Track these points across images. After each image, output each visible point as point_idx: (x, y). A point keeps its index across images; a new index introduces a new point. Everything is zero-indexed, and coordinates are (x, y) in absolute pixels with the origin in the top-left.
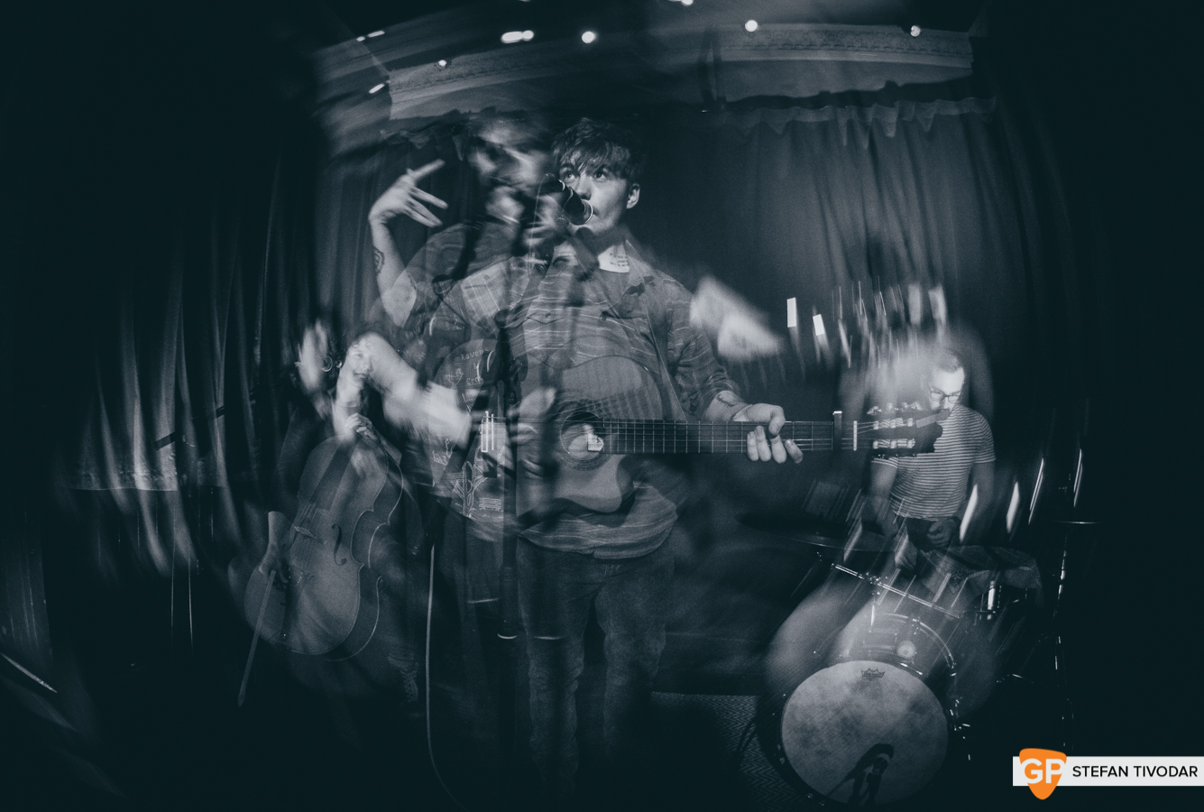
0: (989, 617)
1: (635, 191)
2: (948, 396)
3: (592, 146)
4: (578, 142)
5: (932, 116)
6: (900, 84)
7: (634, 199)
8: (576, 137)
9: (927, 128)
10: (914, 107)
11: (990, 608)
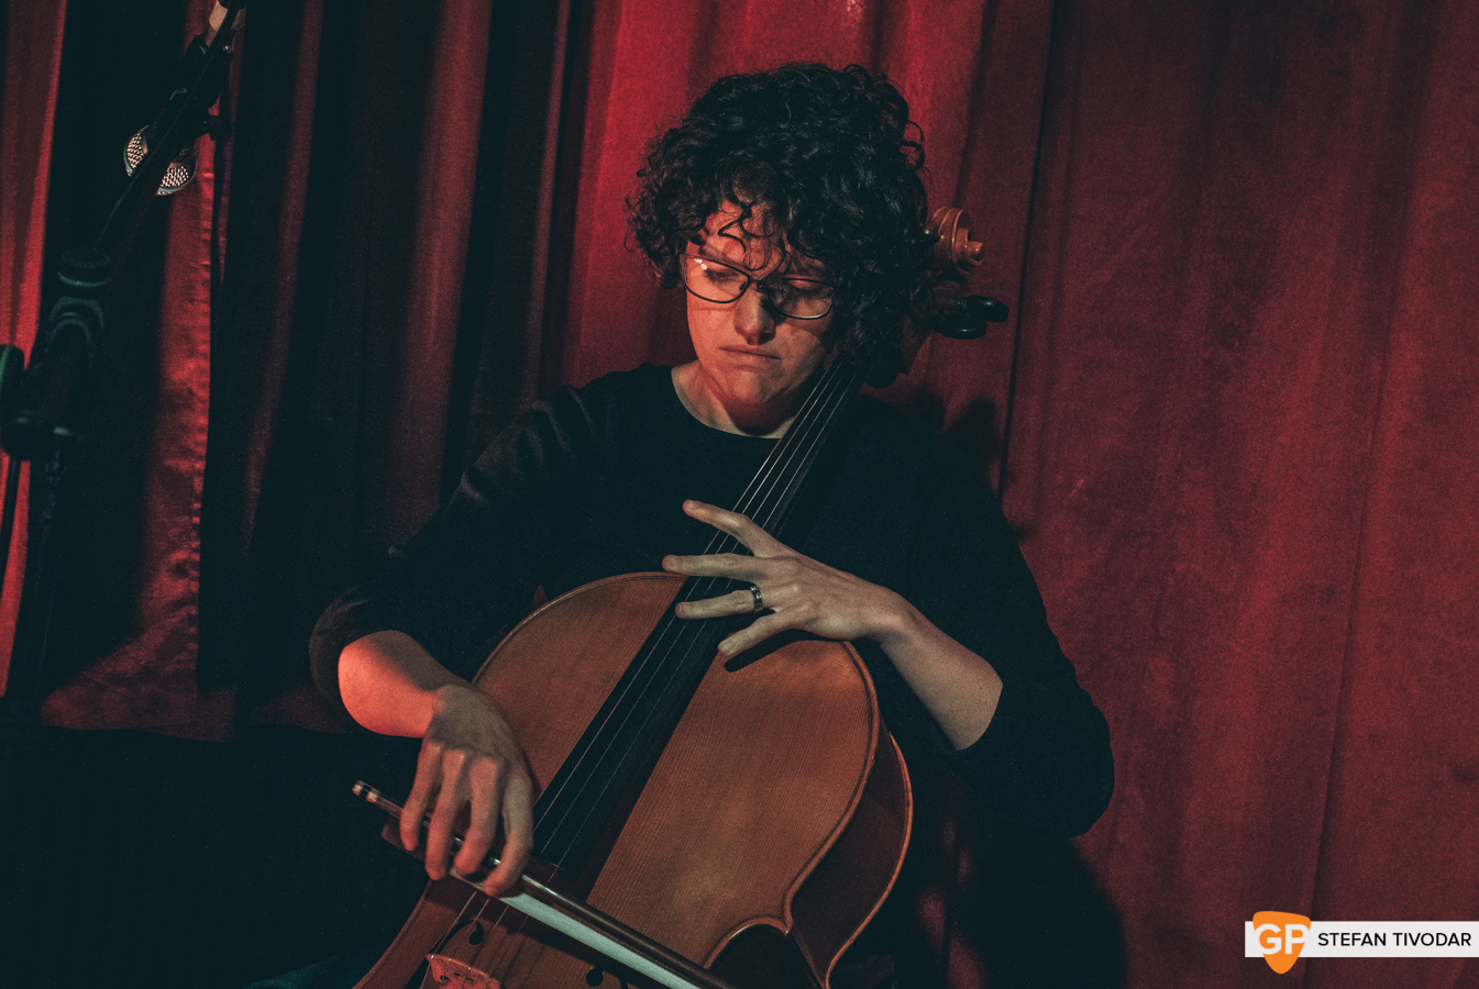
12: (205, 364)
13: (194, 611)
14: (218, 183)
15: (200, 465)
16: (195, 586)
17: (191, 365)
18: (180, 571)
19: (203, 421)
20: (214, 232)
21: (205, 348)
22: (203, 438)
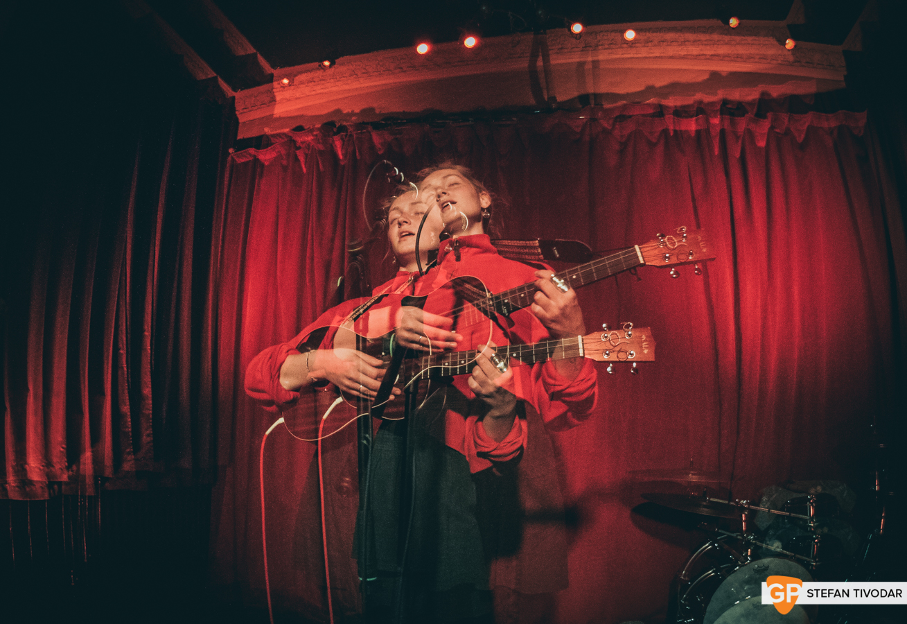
5: (805, 127)
6: (775, 96)
9: (801, 139)
10: (787, 118)
12: (150, 390)
13: (152, 444)
14: (151, 349)
15: (151, 412)
16: (152, 439)
17: (147, 390)
18: (148, 435)
19: (130, 420)
20: (151, 360)
21: (150, 386)
22: (130, 423)
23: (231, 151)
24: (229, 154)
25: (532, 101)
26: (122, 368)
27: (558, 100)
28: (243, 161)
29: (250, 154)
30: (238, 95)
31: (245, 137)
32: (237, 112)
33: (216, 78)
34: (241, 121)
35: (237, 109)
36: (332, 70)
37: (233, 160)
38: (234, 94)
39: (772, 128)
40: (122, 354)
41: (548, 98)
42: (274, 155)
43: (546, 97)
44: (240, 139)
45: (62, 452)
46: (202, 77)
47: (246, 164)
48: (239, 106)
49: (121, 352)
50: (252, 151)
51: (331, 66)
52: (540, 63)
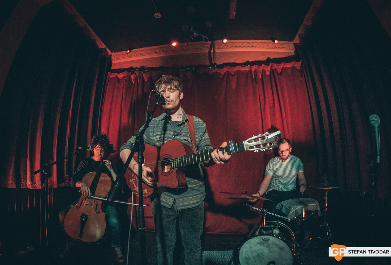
0: (304, 220)
1: (181, 94)
2: (283, 151)
3: (168, 82)
4: (163, 82)
5: (281, 68)
6: (272, 58)
7: (182, 96)
8: (162, 81)
9: (280, 71)
10: (275, 65)
11: (304, 217)
23: (109, 73)
24: (108, 74)
25: (209, 64)
26: (67, 145)
27: (217, 64)
28: (112, 77)
29: (115, 75)
30: (113, 54)
31: (114, 69)
32: (112, 60)
33: (106, 48)
34: (113, 63)
35: (112, 59)
36: (131, 53)
37: (109, 76)
38: (111, 54)
39: (271, 68)
40: (67, 140)
41: (214, 63)
42: (123, 76)
43: (213, 63)
44: (112, 69)
45: (39, 179)
46: (101, 47)
47: (113, 78)
48: (113, 58)
49: (67, 139)
50: (116, 74)
51: (130, 52)
52: (212, 51)
